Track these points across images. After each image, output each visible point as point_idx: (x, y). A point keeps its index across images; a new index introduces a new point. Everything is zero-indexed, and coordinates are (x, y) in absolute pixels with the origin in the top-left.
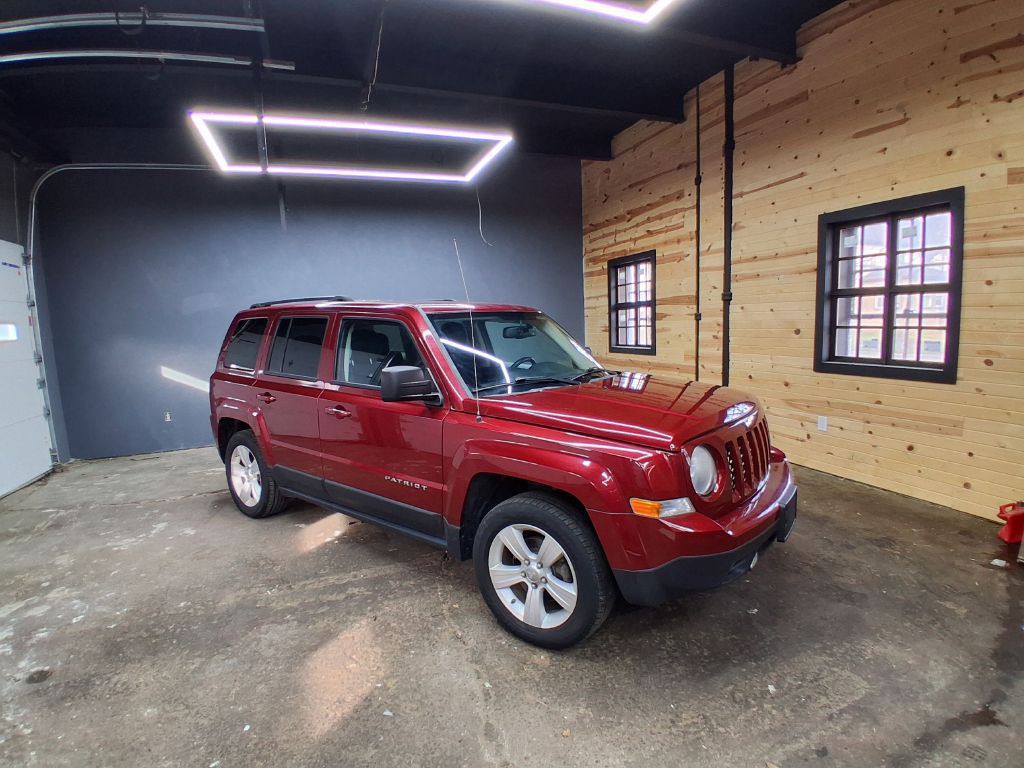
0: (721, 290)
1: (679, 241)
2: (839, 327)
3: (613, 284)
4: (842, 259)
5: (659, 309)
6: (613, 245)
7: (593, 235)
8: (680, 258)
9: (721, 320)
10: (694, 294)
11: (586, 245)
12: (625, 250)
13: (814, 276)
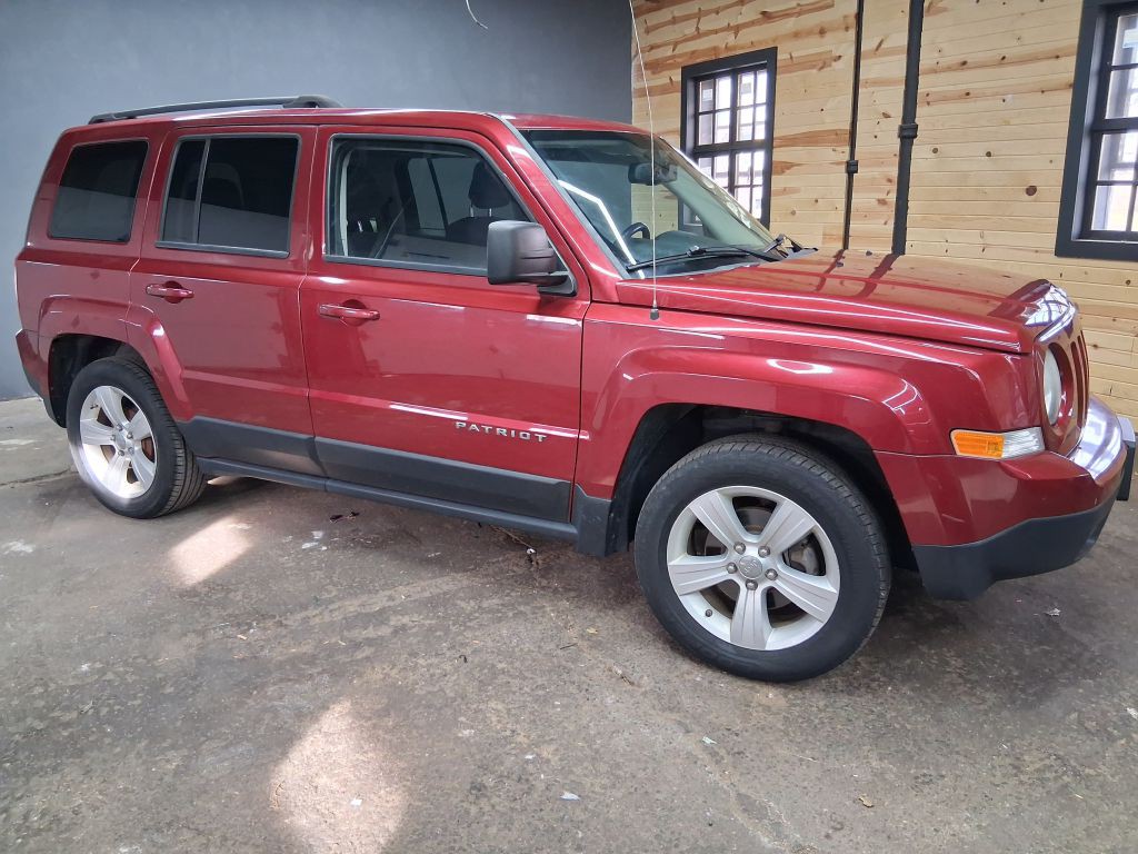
0: (897, 121)
1: (822, 32)
2: (1103, 183)
3: (690, 110)
4: (1116, 68)
5: (779, 155)
6: (693, 38)
7: (655, 18)
8: (823, 62)
9: (894, 172)
10: (847, 127)
11: (638, 38)
12: (715, 48)
13: (1067, 96)
